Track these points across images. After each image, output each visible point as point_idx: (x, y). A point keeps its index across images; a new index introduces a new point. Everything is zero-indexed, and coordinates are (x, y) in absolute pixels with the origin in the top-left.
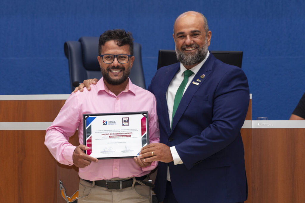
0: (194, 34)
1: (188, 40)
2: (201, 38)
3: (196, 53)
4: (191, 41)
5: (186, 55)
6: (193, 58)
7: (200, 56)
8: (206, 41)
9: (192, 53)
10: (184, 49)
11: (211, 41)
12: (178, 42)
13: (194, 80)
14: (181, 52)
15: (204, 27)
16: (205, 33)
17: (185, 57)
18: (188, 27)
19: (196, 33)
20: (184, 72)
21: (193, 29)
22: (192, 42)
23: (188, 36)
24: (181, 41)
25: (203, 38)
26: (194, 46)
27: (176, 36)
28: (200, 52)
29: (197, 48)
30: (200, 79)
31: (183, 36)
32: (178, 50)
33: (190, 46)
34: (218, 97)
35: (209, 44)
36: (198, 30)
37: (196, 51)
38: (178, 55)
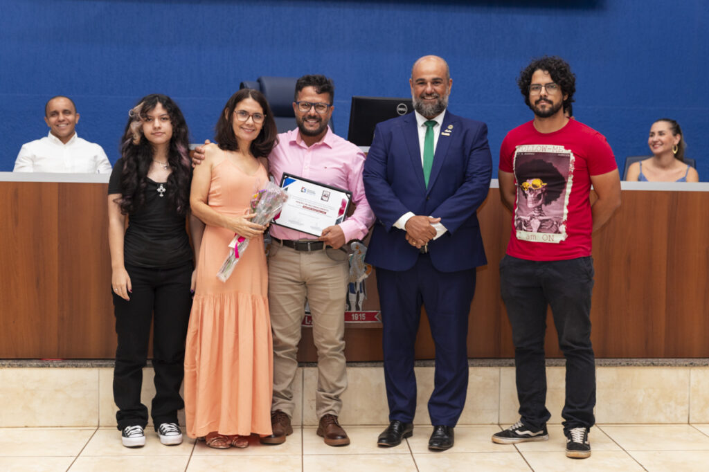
0: (435, 82)
1: (429, 88)
2: (442, 87)
3: (437, 103)
4: (432, 89)
5: (426, 104)
6: (433, 108)
7: (440, 107)
8: (447, 92)
9: (431, 103)
10: (423, 98)
11: (451, 90)
12: (416, 89)
13: (443, 129)
14: (420, 100)
15: (446, 75)
16: (446, 82)
17: (424, 107)
18: (430, 73)
19: (438, 81)
21: (435, 76)
22: (433, 91)
23: (429, 84)
24: (421, 89)
25: (444, 88)
26: (435, 94)
27: (414, 82)
28: (440, 103)
29: (437, 97)
30: (449, 130)
31: (423, 82)
32: (416, 98)
33: (430, 94)
34: (474, 149)
35: (450, 93)
36: (440, 77)
37: (436, 101)
38: (414, 103)
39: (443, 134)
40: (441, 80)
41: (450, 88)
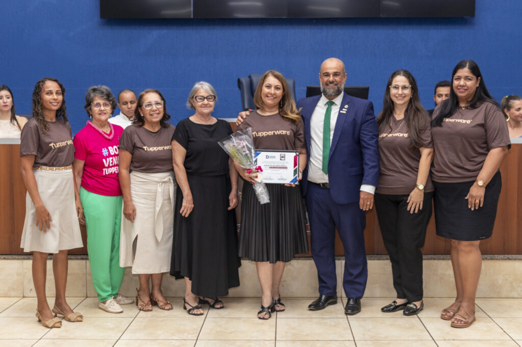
0: (335, 74)
1: (331, 78)
2: (340, 78)
3: (336, 88)
4: (334, 79)
6: (334, 92)
7: (339, 90)
8: (343, 81)
9: (333, 88)
10: (327, 85)
12: (323, 79)
13: (341, 108)
14: (325, 86)
15: (343, 70)
16: (343, 75)
17: (328, 90)
18: (331, 68)
19: (337, 73)
20: (327, 103)
21: (335, 71)
23: (331, 76)
24: (326, 79)
25: (342, 79)
26: (335, 83)
27: (322, 75)
28: (338, 88)
29: (336, 85)
30: (345, 109)
31: (327, 75)
32: (322, 85)
33: (332, 82)
36: (339, 71)
37: (336, 87)
38: (322, 89)
39: (341, 112)
40: (340, 73)
41: (345, 79)
